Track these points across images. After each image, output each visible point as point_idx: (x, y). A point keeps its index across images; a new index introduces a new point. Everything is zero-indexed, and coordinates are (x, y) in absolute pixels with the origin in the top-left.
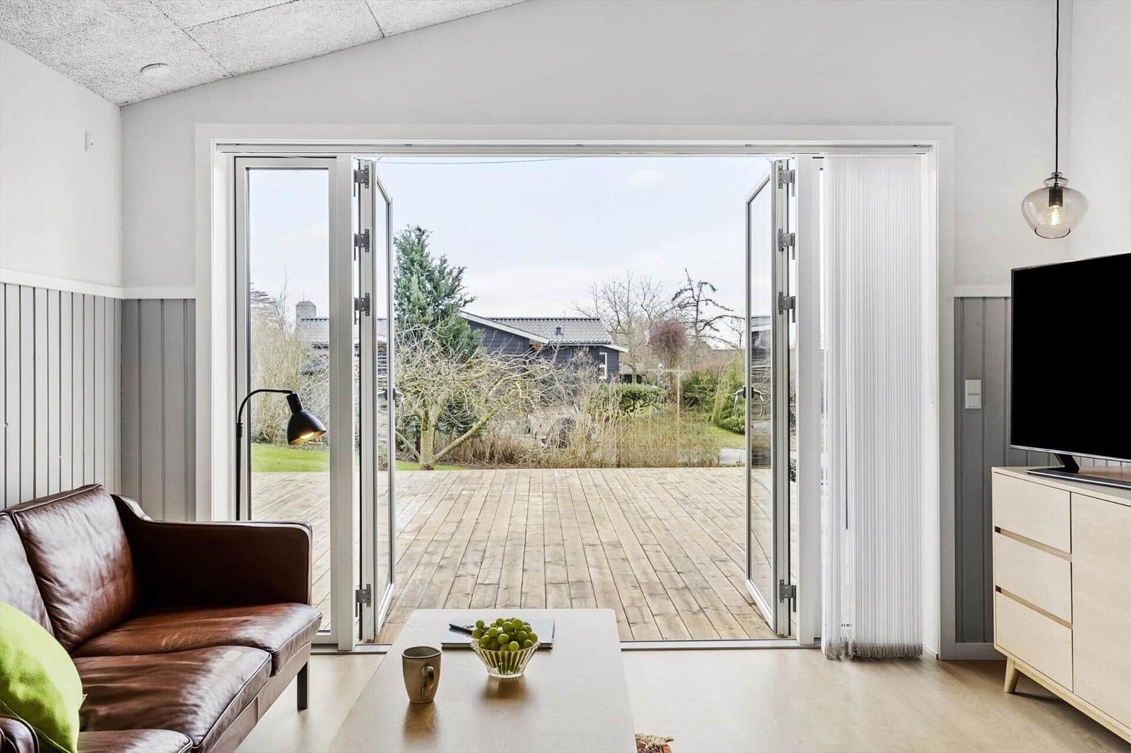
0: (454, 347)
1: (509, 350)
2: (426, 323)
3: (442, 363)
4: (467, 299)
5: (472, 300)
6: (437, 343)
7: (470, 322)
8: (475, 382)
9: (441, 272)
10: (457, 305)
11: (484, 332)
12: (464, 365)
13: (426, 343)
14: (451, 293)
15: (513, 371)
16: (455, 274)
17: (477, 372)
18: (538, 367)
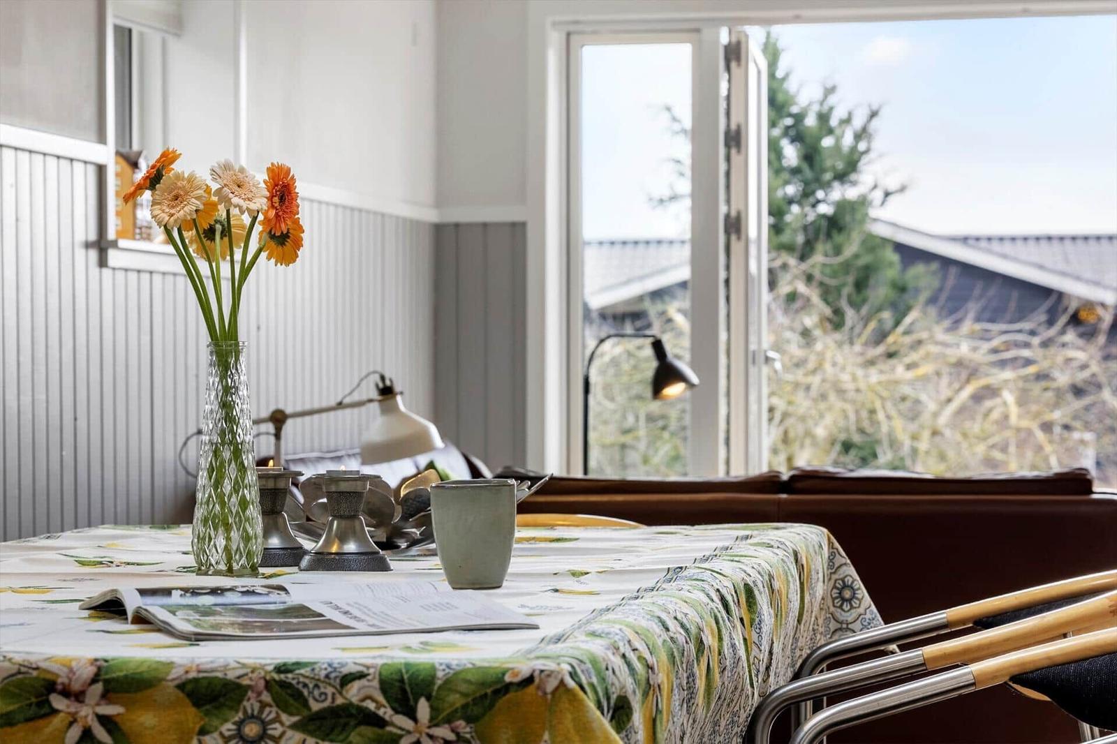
0: (856, 305)
1: (993, 314)
2: (789, 248)
3: (826, 342)
4: (892, 187)
5: (902, 189)
6: (816, 299)
7: (900, 248)
8: (906, 390)
9: (823, 118)
10: (863, 202)
11: (934, 273)
12: (881, 349)
13: (792, 297)
14: (849, 168)
15: (1003, 364)
16: (858, 123)
17: (909, 367)
18: (1060, 355)
